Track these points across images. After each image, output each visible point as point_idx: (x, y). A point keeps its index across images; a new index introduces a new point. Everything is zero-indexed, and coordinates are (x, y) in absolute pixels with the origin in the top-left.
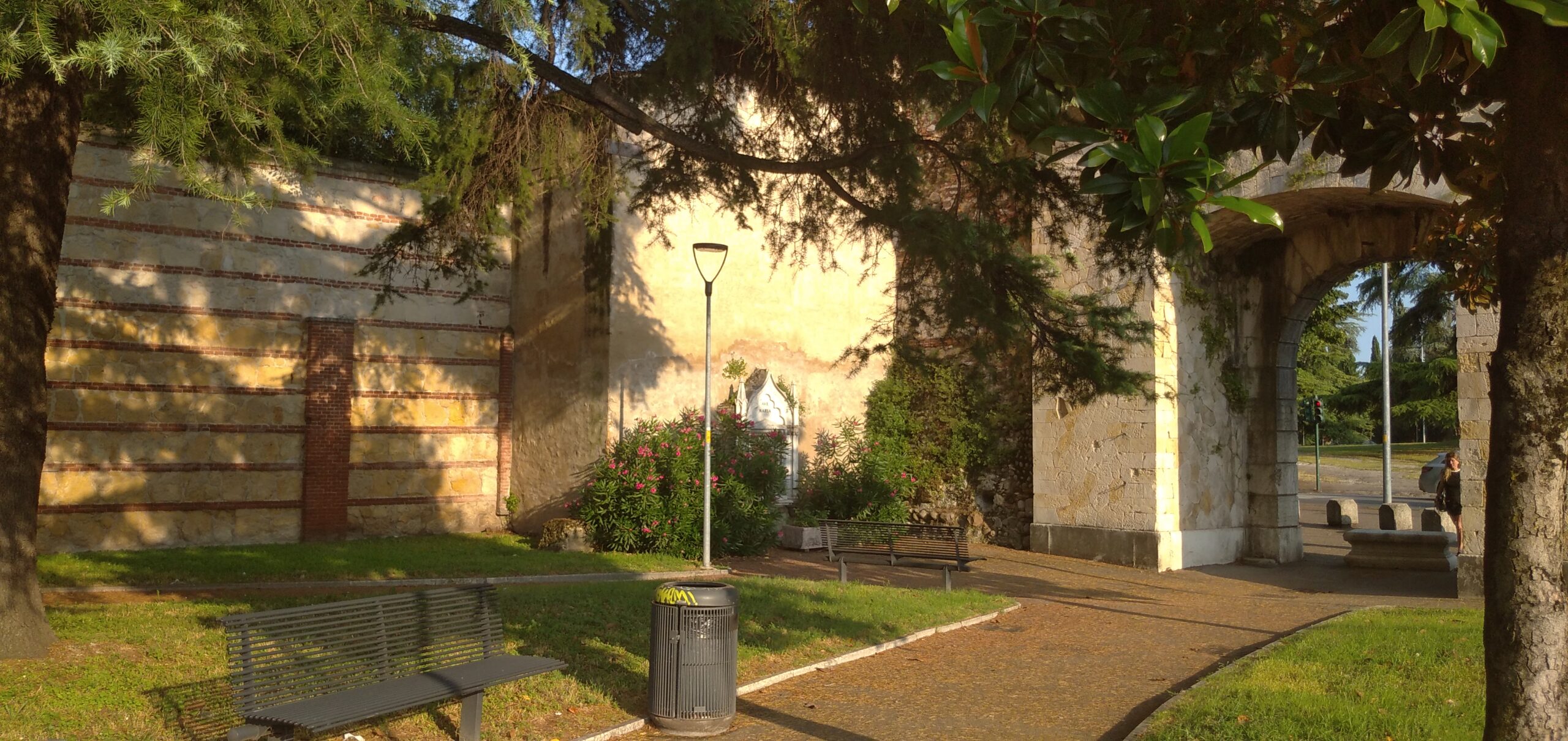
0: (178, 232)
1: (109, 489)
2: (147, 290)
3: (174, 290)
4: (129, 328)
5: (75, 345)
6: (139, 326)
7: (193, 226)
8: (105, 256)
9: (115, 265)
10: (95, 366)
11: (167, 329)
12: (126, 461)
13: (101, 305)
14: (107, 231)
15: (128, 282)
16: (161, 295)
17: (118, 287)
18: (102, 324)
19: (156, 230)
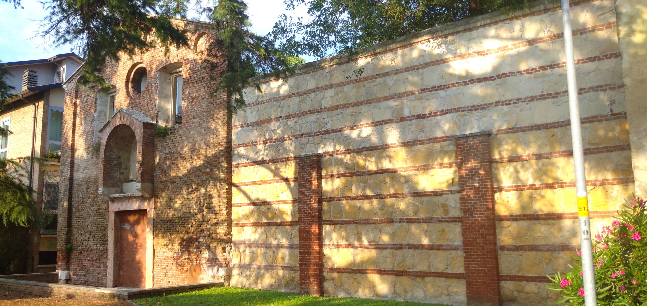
0: (379, 100)
1: (359, 258)
2: (367, 138)
3: (381, 135)
4: (361, 162)
5: (339, 176)
6: (365, 160)
7: (386, 94)
8: (348, 124)
9: (352, 128)
10: (347, 186)
11: (379, 160)
12: (365, 242)
13: (348, 152)
14: (348, 109)
15: (359, 136)
16: (375, 139)
17: (355, 139)
18: (349, 162)
19: (369, 102)
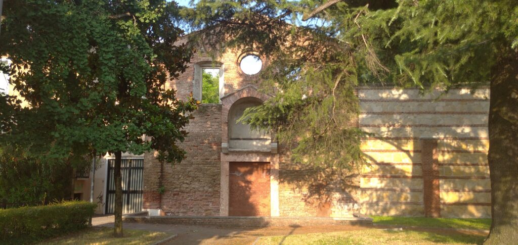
3: (476, 133)
5: (448, 152)
6: (467, 146)
8: (455, 123)
9: (458, 126)
10: (454, 159)
11: (476, 146)
12: (467, 189)
13: (455, 139)
14: (455, 115)
15: (462, 131)
16: (472, 135)
17: (459, 133)
18: (456, 145)
